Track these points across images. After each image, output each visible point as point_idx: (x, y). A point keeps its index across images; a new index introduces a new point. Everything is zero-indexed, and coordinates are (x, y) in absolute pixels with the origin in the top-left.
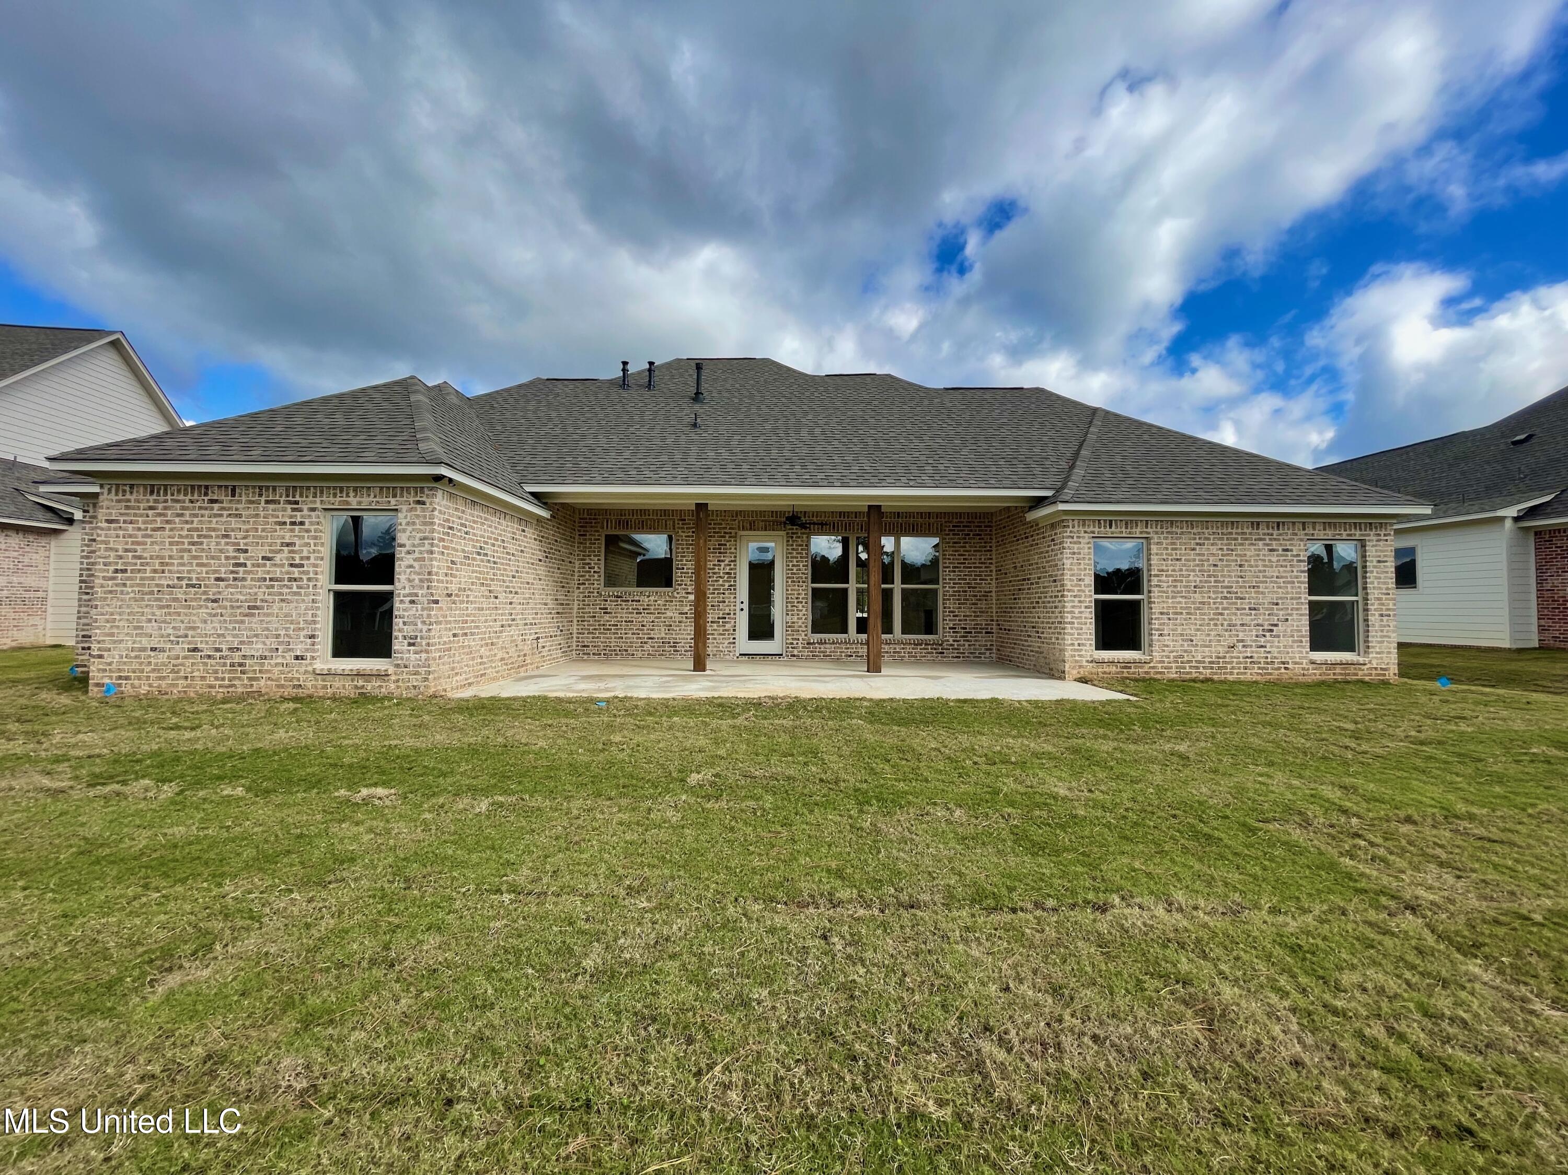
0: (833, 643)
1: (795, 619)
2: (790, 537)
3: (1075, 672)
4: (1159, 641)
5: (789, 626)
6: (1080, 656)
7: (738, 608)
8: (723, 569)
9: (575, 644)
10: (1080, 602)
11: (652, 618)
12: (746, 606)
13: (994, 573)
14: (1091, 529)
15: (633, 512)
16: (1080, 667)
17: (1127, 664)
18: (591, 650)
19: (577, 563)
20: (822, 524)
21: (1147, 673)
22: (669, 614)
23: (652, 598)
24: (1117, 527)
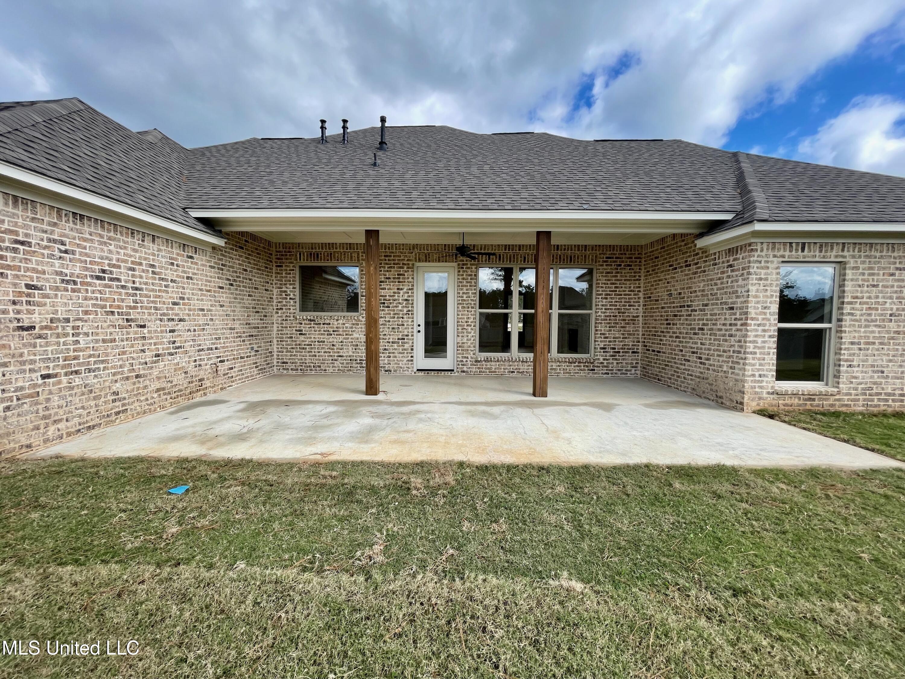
0: (498, 361)
1: (465, 340)
2: (461, 267)
3: (754, 404)
4: (847, 372)
5: (459, 346)
6: (761, 387)
7: (415, 331)
8: (402, 296)
9: (275, 361)
10: (764, 331)
11: (341, 338)
12: (422, 328)
13: (641, 300)
14: (781, 253)
15: (323, 245)
16: (760, 398)
17: (811, 397)
18: (290, 366)
19: (275, 291)
20: (489, 254)
21: (832, 405)
22: (355, 335)
23: (341, 322)
24: (810, 251)
